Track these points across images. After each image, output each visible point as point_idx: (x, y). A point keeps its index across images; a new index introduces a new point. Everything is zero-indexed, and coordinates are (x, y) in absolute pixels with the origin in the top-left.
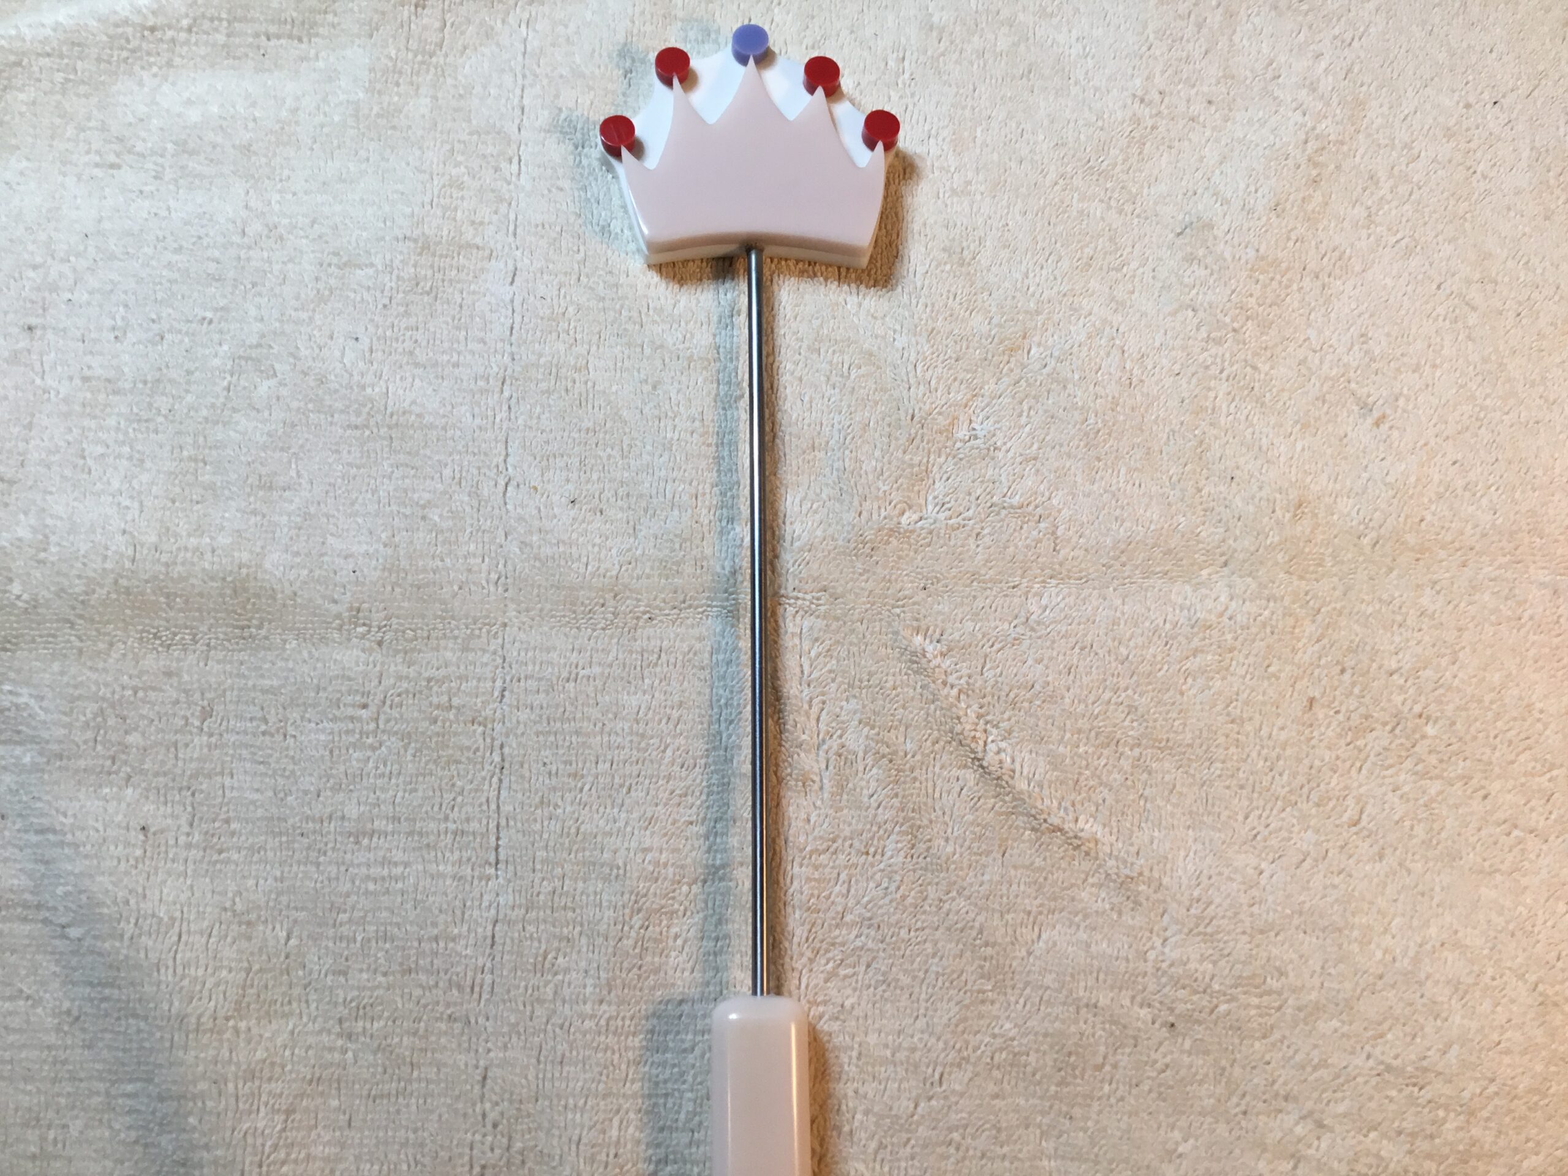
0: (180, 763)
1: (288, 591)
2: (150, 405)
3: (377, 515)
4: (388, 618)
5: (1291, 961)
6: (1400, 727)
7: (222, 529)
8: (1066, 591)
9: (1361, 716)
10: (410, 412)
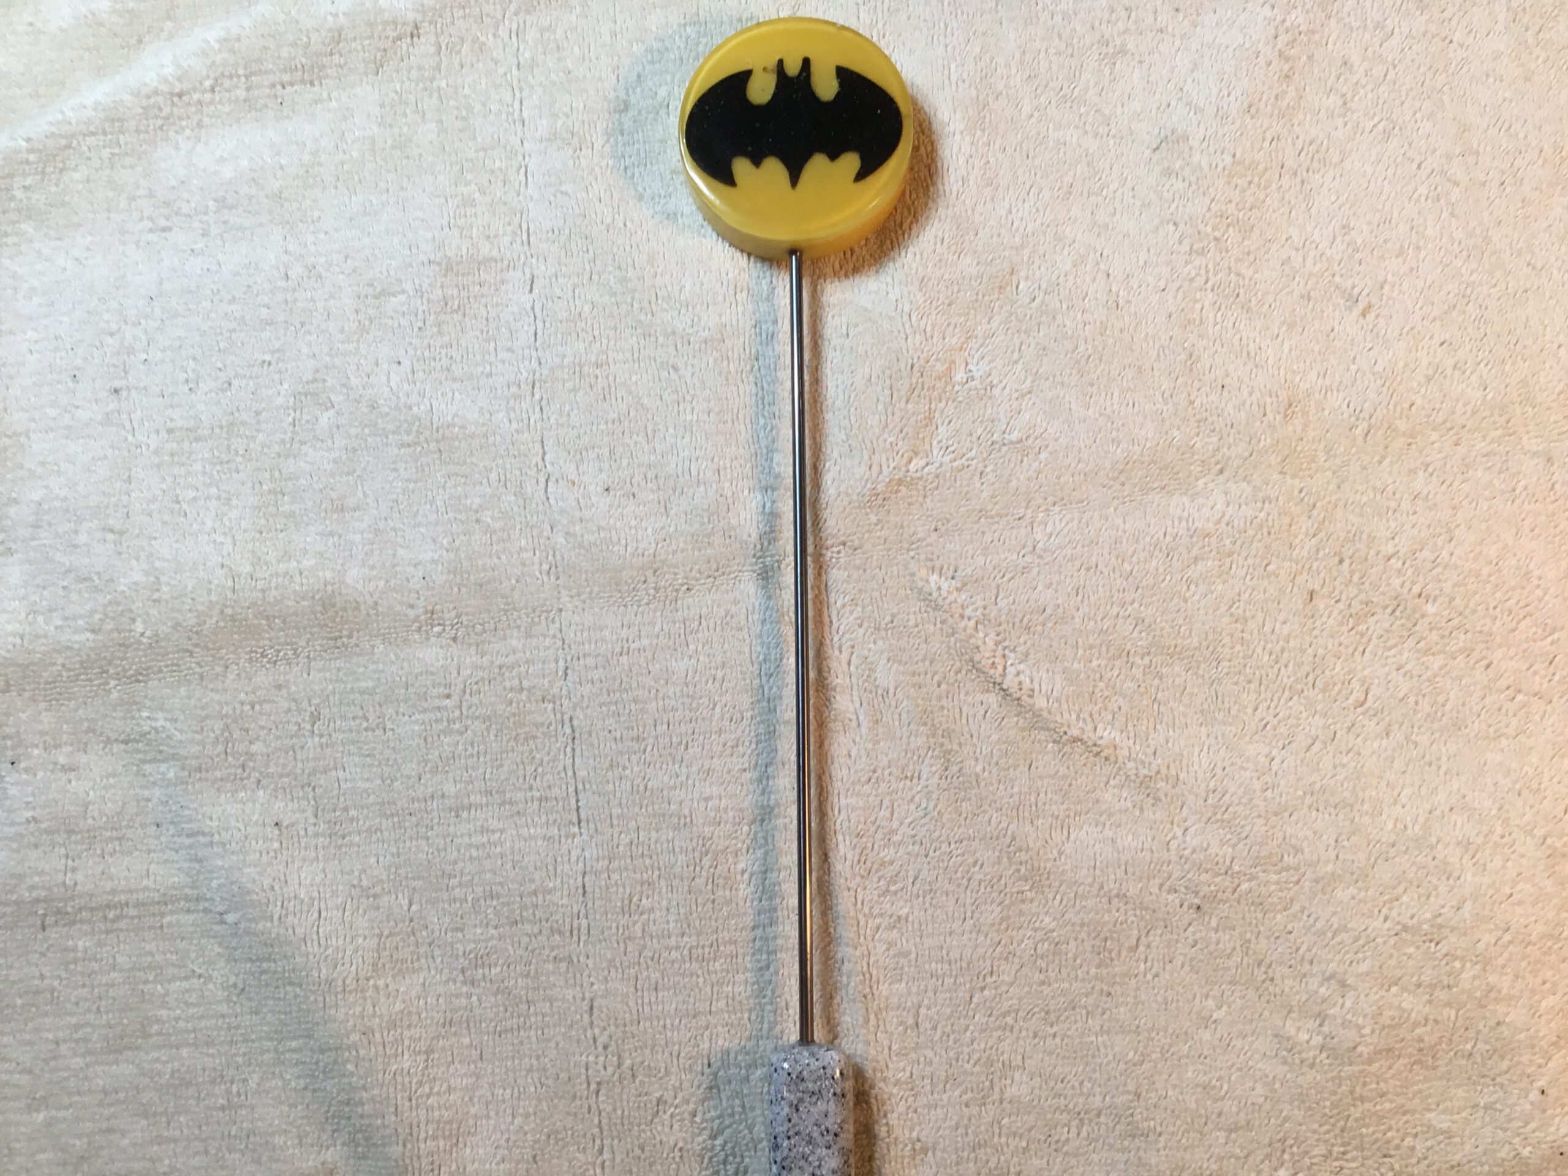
0: (300, 765)
1: (370, 601)
2: (229, 447)
3: (437, 524)
4: (458, 616)
5: (1306, 838)
6: (1400, 608)
7: (305, 551)
8: (1068, 517)
9: (1361, 603)
10: (454, 425)
